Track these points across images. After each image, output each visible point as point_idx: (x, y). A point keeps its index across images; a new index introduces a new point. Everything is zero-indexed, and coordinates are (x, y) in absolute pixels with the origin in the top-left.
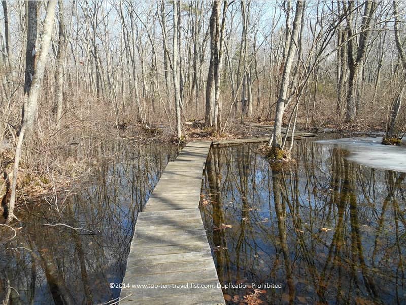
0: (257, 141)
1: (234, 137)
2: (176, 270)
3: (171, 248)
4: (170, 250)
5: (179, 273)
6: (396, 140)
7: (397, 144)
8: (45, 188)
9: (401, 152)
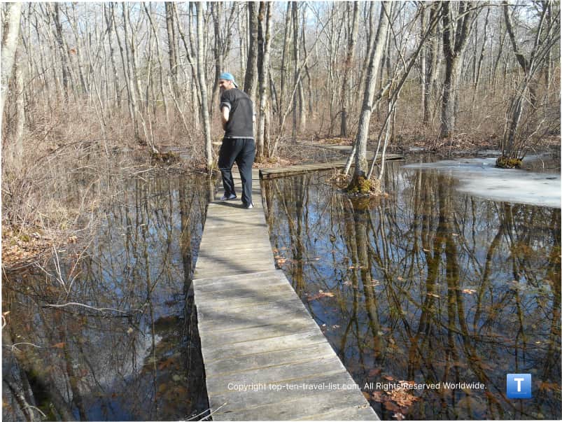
0: (324, 168)
1: (288, 162)
2: (280, 361)
3: (261, 330)
4: (260, 334)
5: (287, 366)
6: (515, 161)
7: (517, 166)
8: (26, 248)
9: (526, 177)
